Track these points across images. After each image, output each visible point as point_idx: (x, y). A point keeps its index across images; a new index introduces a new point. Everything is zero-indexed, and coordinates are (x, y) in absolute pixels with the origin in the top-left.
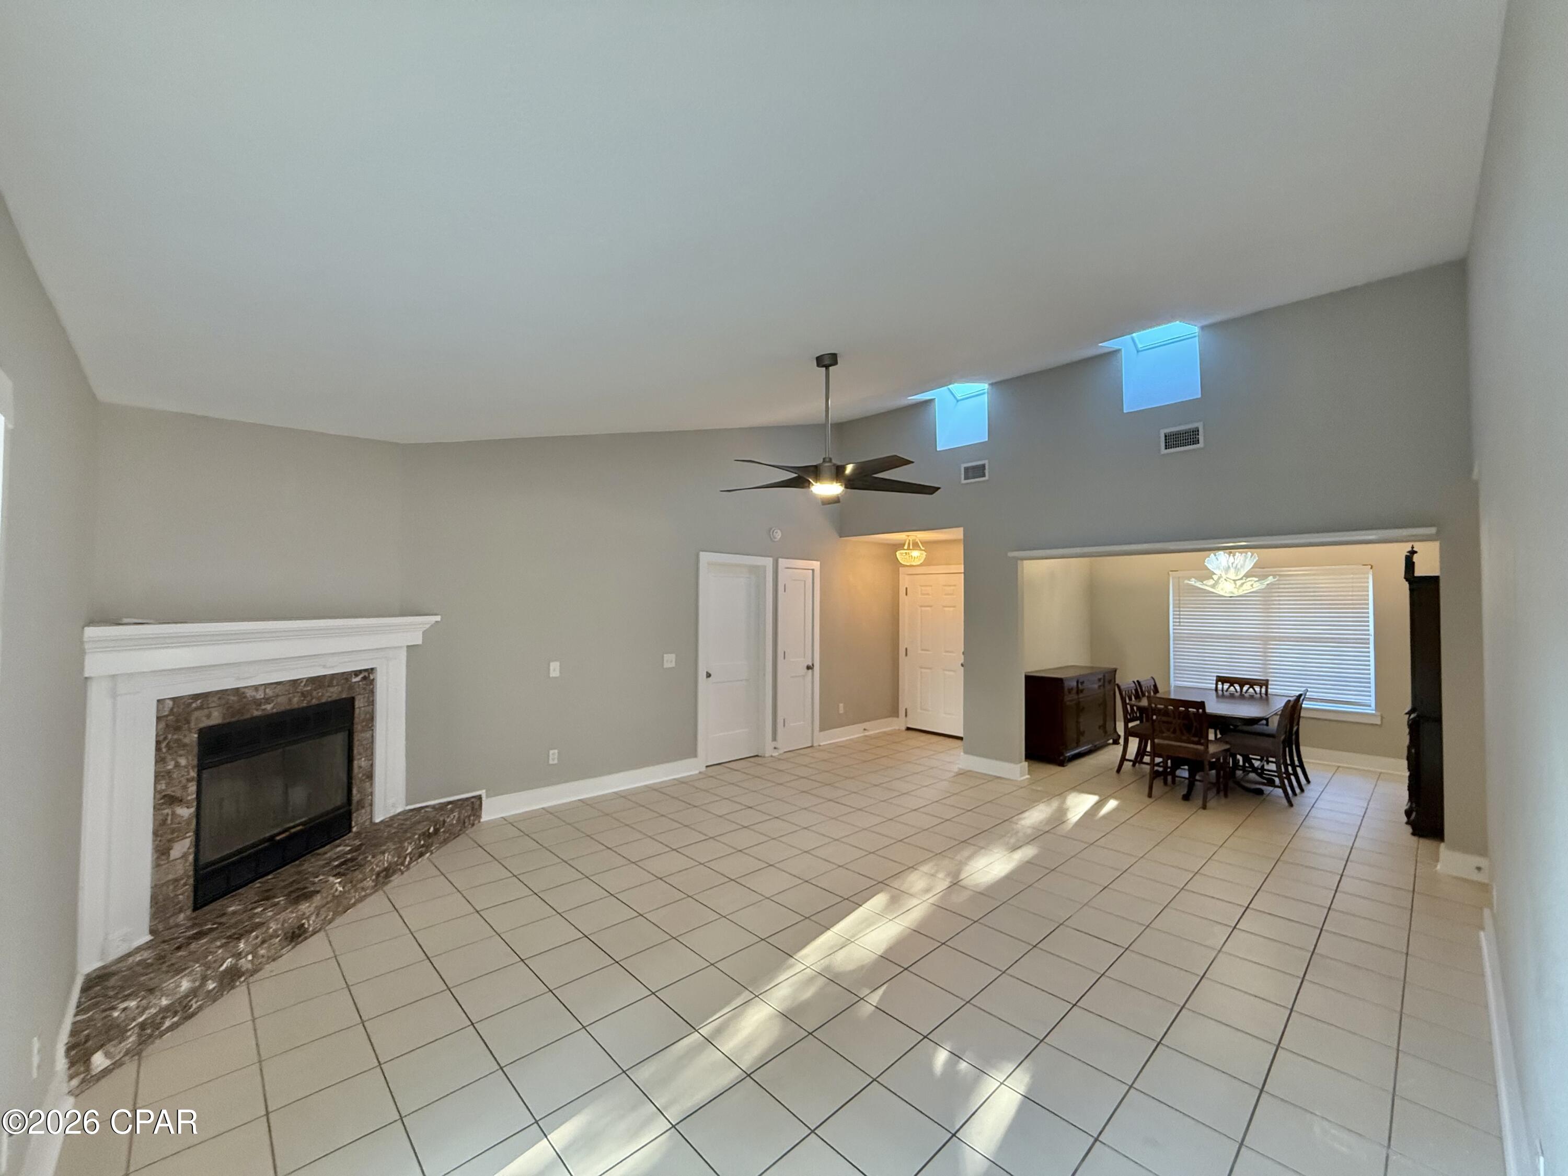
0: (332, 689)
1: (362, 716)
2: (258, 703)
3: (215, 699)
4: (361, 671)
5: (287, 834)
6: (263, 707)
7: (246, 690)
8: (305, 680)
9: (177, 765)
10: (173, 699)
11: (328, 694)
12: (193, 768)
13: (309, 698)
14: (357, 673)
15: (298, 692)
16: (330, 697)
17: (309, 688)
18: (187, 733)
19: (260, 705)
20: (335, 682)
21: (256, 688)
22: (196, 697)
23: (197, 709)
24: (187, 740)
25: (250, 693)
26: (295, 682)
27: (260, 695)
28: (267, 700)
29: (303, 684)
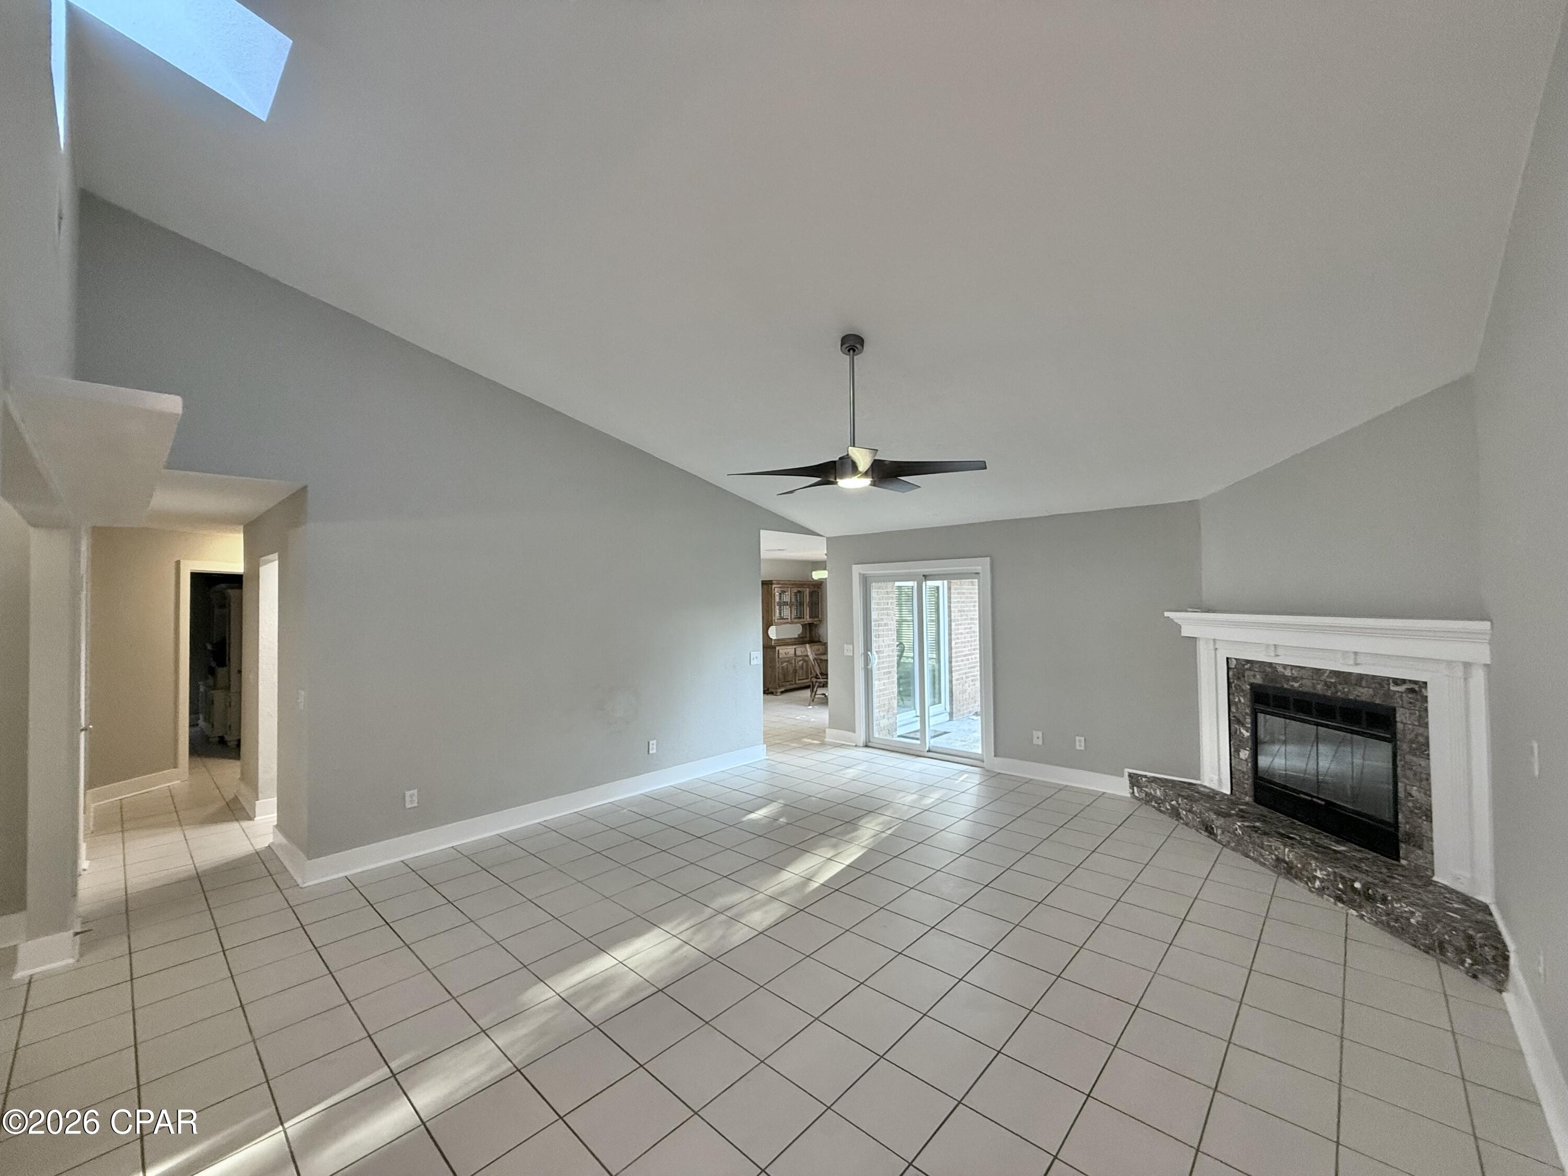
0: (1362, 690)
1: (1410, 736)
2: (1287, 679)
3: (1257, 666)
4: (1404, 681)
5: (1309, 798)
6: (1292, 683)
7: (1277, 667)
8: (1328, 672)
9: (1240, 701)
10: (1236, 659)
11: (1356, 693)
12: (1248, 707)
13: (1333, 689)
14: (1397, 682)
15: (1321, 681)
16: (1357, 696)
17: (1333, 681)
18: (1243, 682)
19: (1288, 681)
20: (1364, 683)
21: (1285, 667)
22: (1248, 661)
23: (1247, 669)
24: (1244, 688)
25: (1280, 669)
26: (1318, 672)
27: (1288, 673)
28: (1295, 679)
29: (1326, 675)
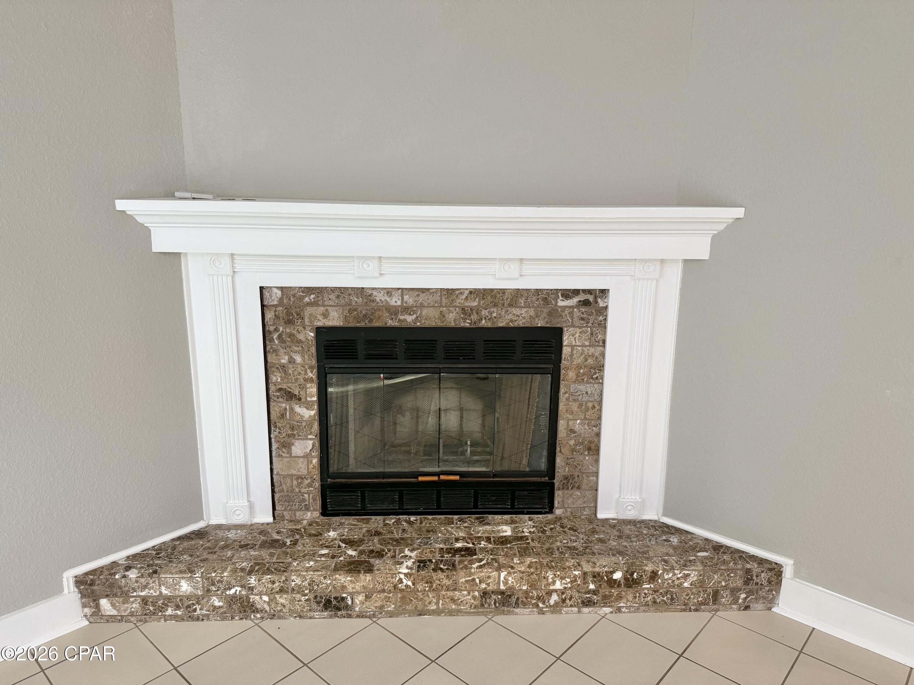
0: (516, 311)
1: (578, 360)
2: (394, 312)
3: (333, 297)
4: (576, 292)
5: (435, 478)
6: (402, 317)
7: (375, 293)
8: (467, 292)
9: (292, 361)
10: (282, 289)
11: (510, 317)
12: (311, 368)
13: (474, 317)
14: (567, 294)
15: (456, 307)
16: (511, 321)
17: (475, 304)
18: (301, 328)
19: (396, 314)
20: (522, 301)
21: (389, 292)
22: (309, 290)
23: (309, 304)
24: (301, 337)
25: (380, 297)
26: (450, 292)
27: (395, 301)
28: (407, 310)
29: (464, 297)
